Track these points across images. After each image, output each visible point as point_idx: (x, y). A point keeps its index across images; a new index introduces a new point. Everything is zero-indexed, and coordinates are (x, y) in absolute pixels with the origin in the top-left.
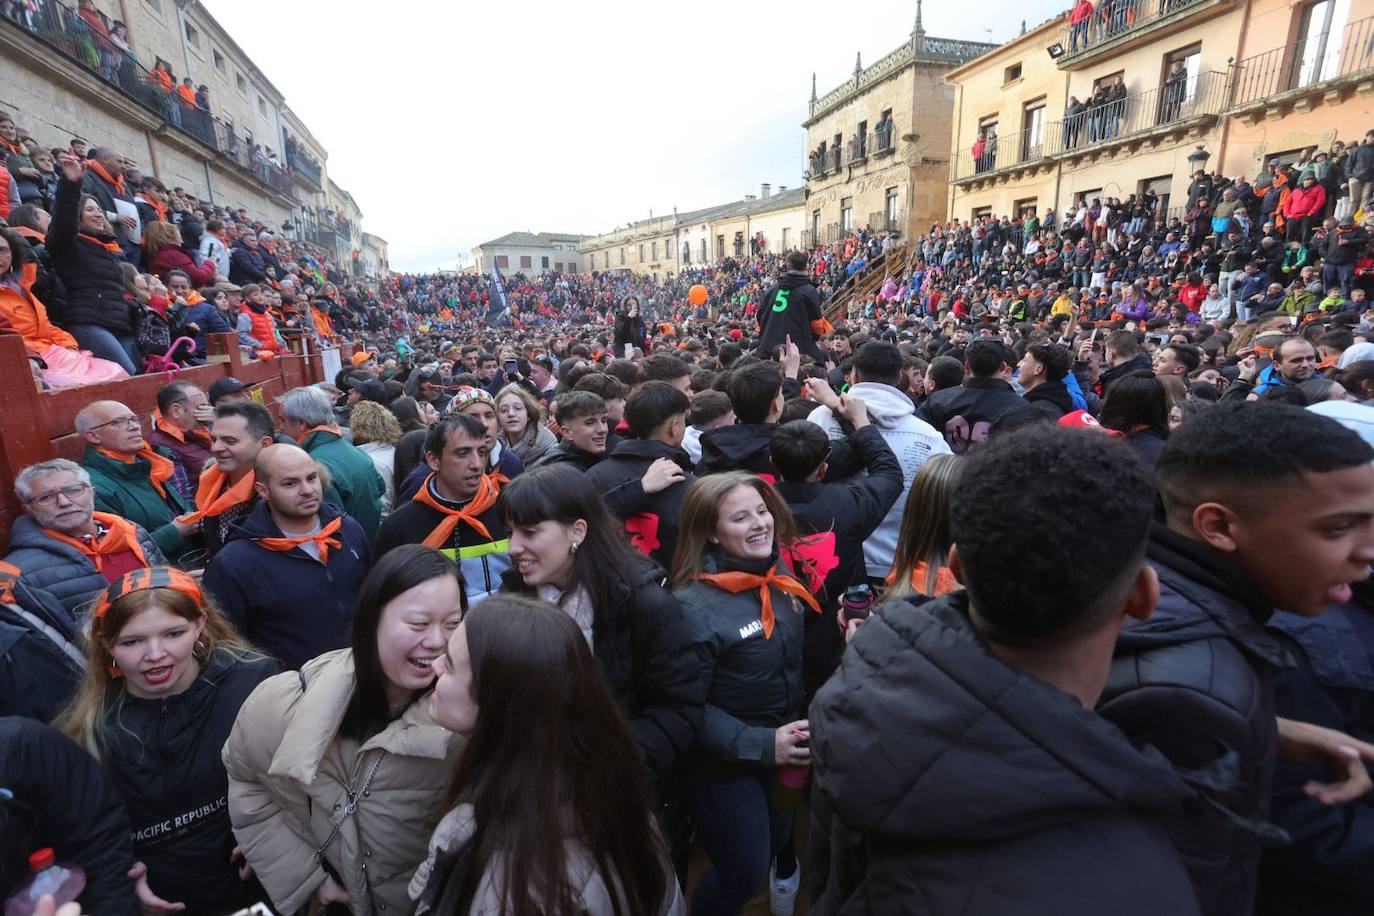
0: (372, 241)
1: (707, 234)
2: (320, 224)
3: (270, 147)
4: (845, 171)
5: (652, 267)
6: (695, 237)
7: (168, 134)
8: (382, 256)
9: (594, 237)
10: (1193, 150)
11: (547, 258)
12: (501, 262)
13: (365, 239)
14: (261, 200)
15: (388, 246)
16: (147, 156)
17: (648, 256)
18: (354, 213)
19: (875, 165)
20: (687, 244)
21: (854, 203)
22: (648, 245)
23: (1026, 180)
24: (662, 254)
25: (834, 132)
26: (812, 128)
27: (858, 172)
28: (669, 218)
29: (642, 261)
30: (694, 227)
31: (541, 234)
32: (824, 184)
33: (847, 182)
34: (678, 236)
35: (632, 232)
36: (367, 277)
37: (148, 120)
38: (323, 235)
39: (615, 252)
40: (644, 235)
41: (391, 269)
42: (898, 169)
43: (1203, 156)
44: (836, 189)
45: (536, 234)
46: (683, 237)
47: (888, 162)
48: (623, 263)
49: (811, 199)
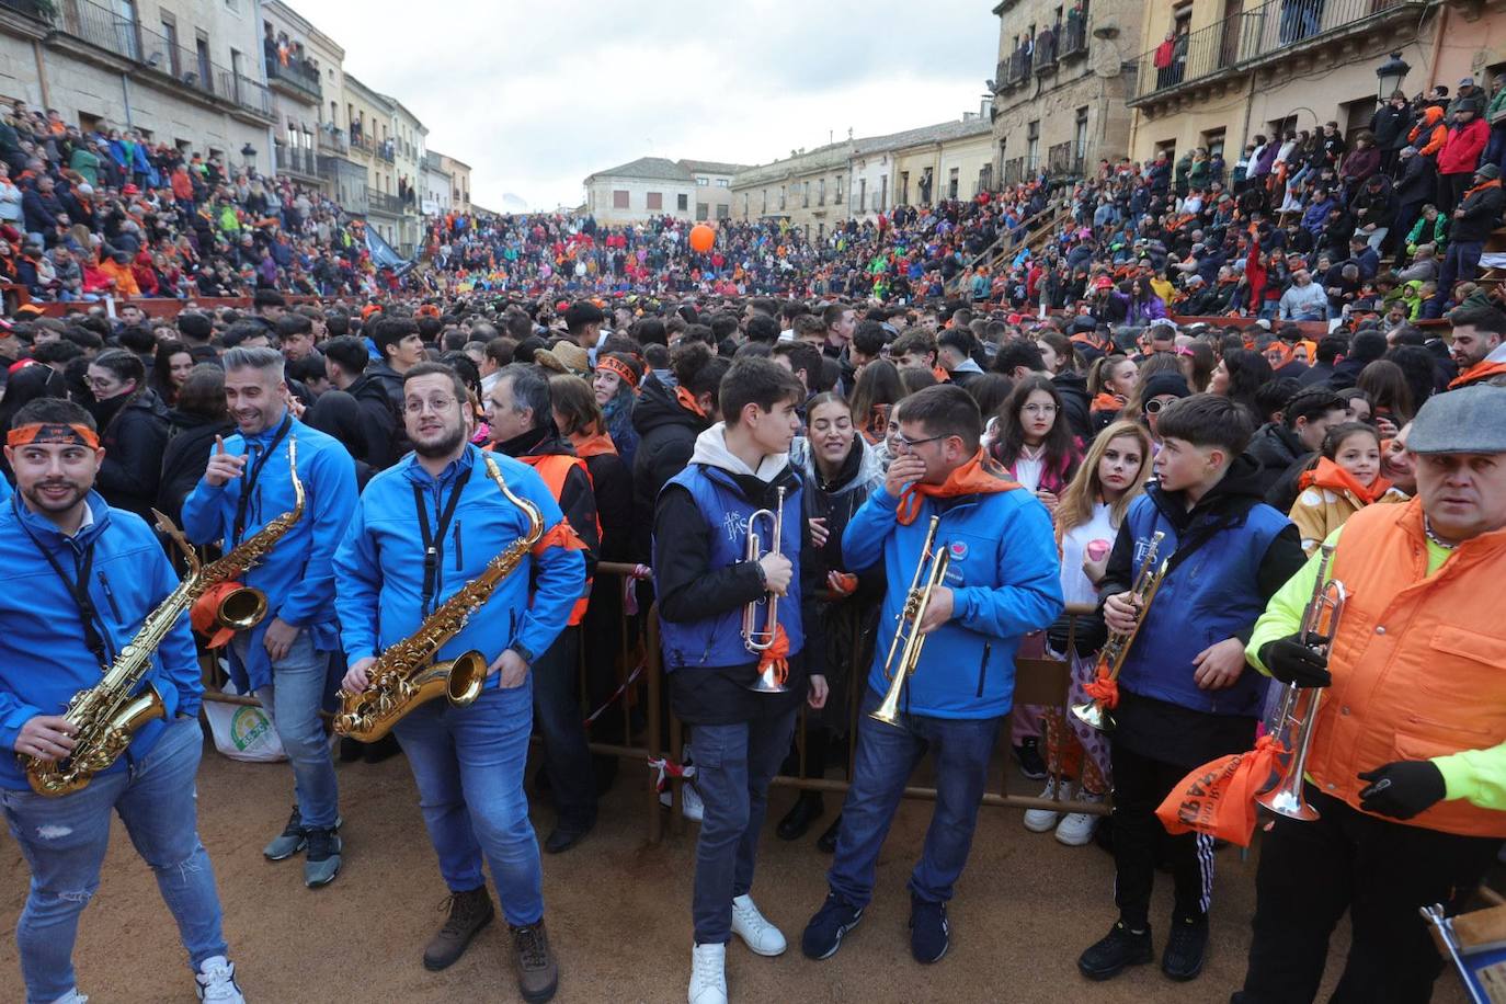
0: (446, 167)
1: (888, 169)
2: (320, 146)
3: (237, 48)
4: (1034, 81)
5: (818, 215)
6: (875, 174)
7: (59, 43)
8: (459, 187)
9: (750, 169)
10: (1386, 61)
11: (685, 196)
12: (622, 199)
13: (431, 164)
14: (214, 118)
15: (471, 173)
16: (33, 70)
17: (814, 200)
18: (409, 127)
19: (1065, 75)
20: (863, 182)
21: (1042, 131)
22: (815, 183)
23: (1215, 104)
24: (831, 198)
25: (1028, 23)
26: (1006, 16)
27: (1048, 85)
28: (844, 145)
29: (806, 206)
30: (873, 159)
31: (682, 162)
32: (1012, 102)
33: (1034, 100)
34: (851, 169)
35: (796, 163)
36: (421, 214)
37: (29, 28)
38: (323, 161)
39: (775, 192)
40: (809, 169)
41: (473, 200)
42: (1092, 81)
43: (1401, 70)
44: (1023, 109)
45: (676, 161)
46: (858, 174)
47: (1079, 71)
48: (783, 208)
49: (999, 121)
